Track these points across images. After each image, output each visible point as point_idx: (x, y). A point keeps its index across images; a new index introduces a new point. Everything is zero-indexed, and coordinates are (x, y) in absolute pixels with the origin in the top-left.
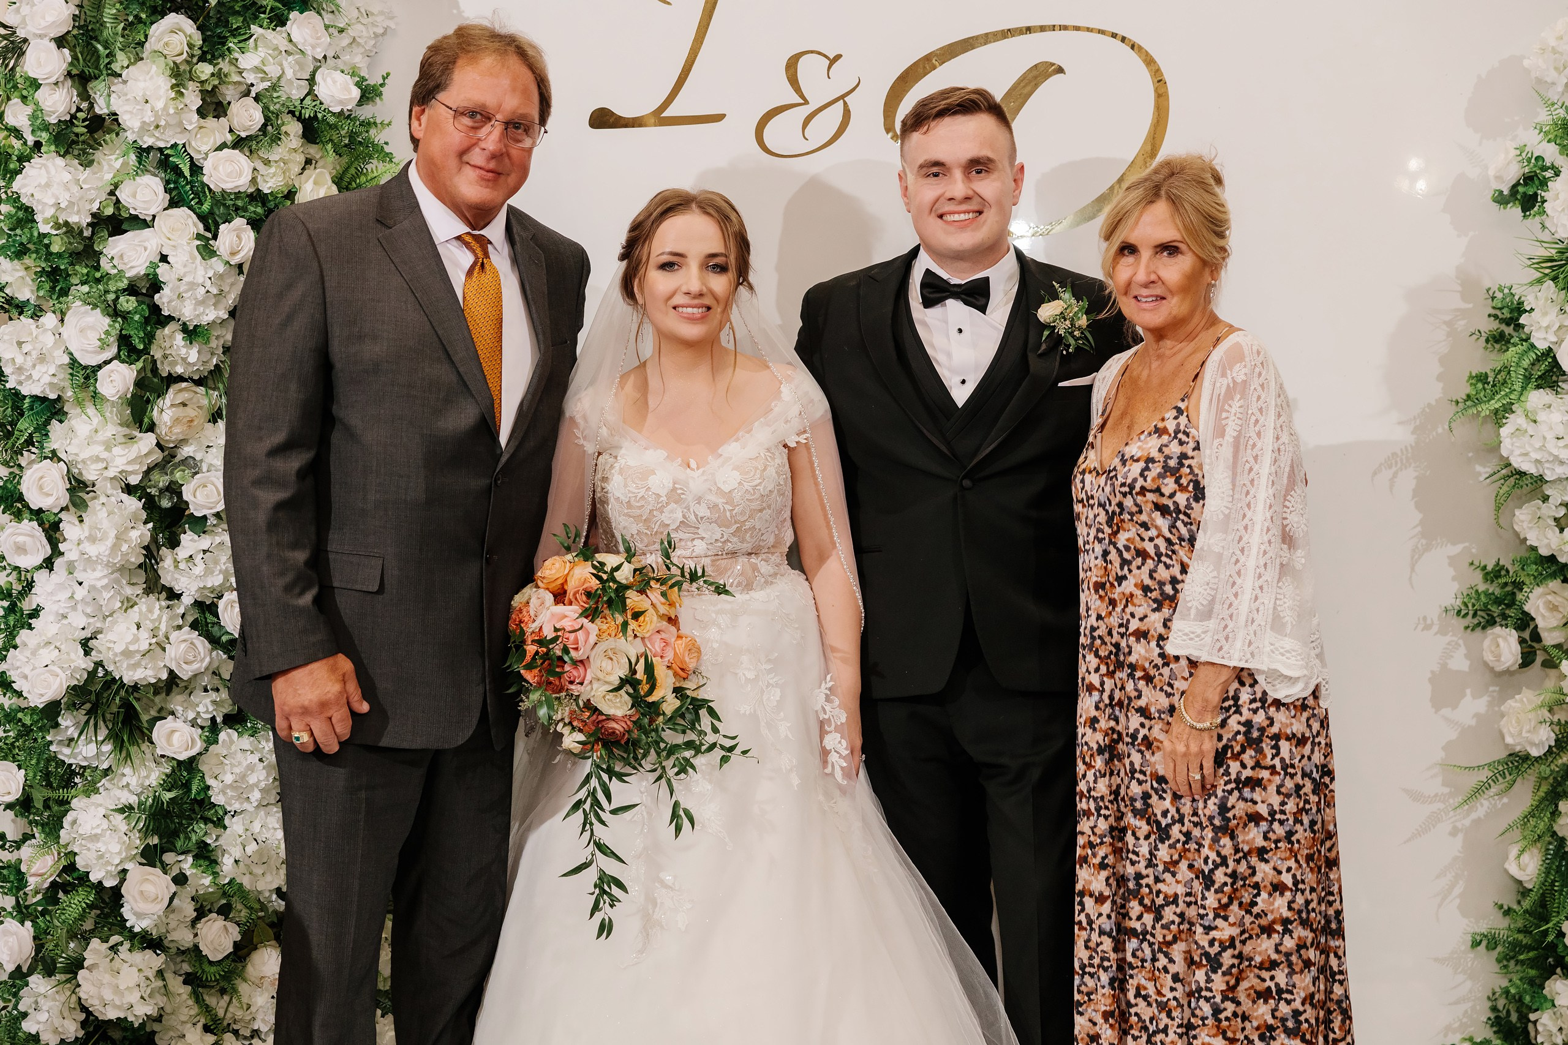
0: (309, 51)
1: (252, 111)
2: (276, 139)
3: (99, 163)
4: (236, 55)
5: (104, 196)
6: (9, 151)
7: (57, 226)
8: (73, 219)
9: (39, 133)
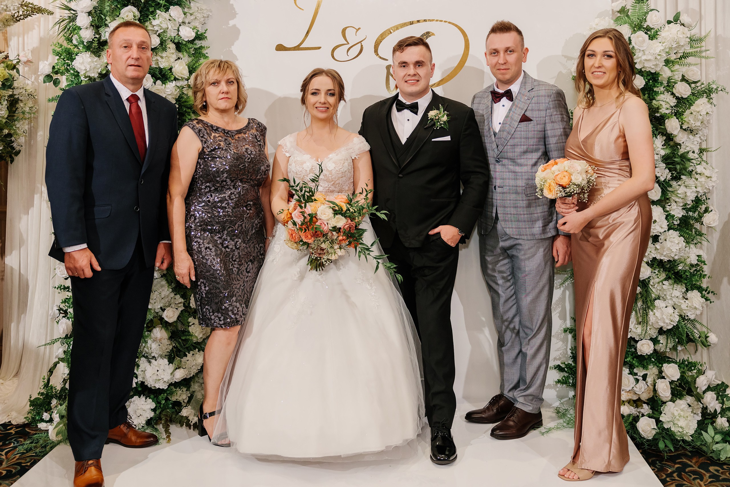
0: (177, 20)
1: (156, 39)
2: (164, 49)
3: (103, 56)
4: (152, 21)
5: (103, 68)
6: (73, 52)
7: (86, 77)
8: (92, 75)
9: (80, 45)
